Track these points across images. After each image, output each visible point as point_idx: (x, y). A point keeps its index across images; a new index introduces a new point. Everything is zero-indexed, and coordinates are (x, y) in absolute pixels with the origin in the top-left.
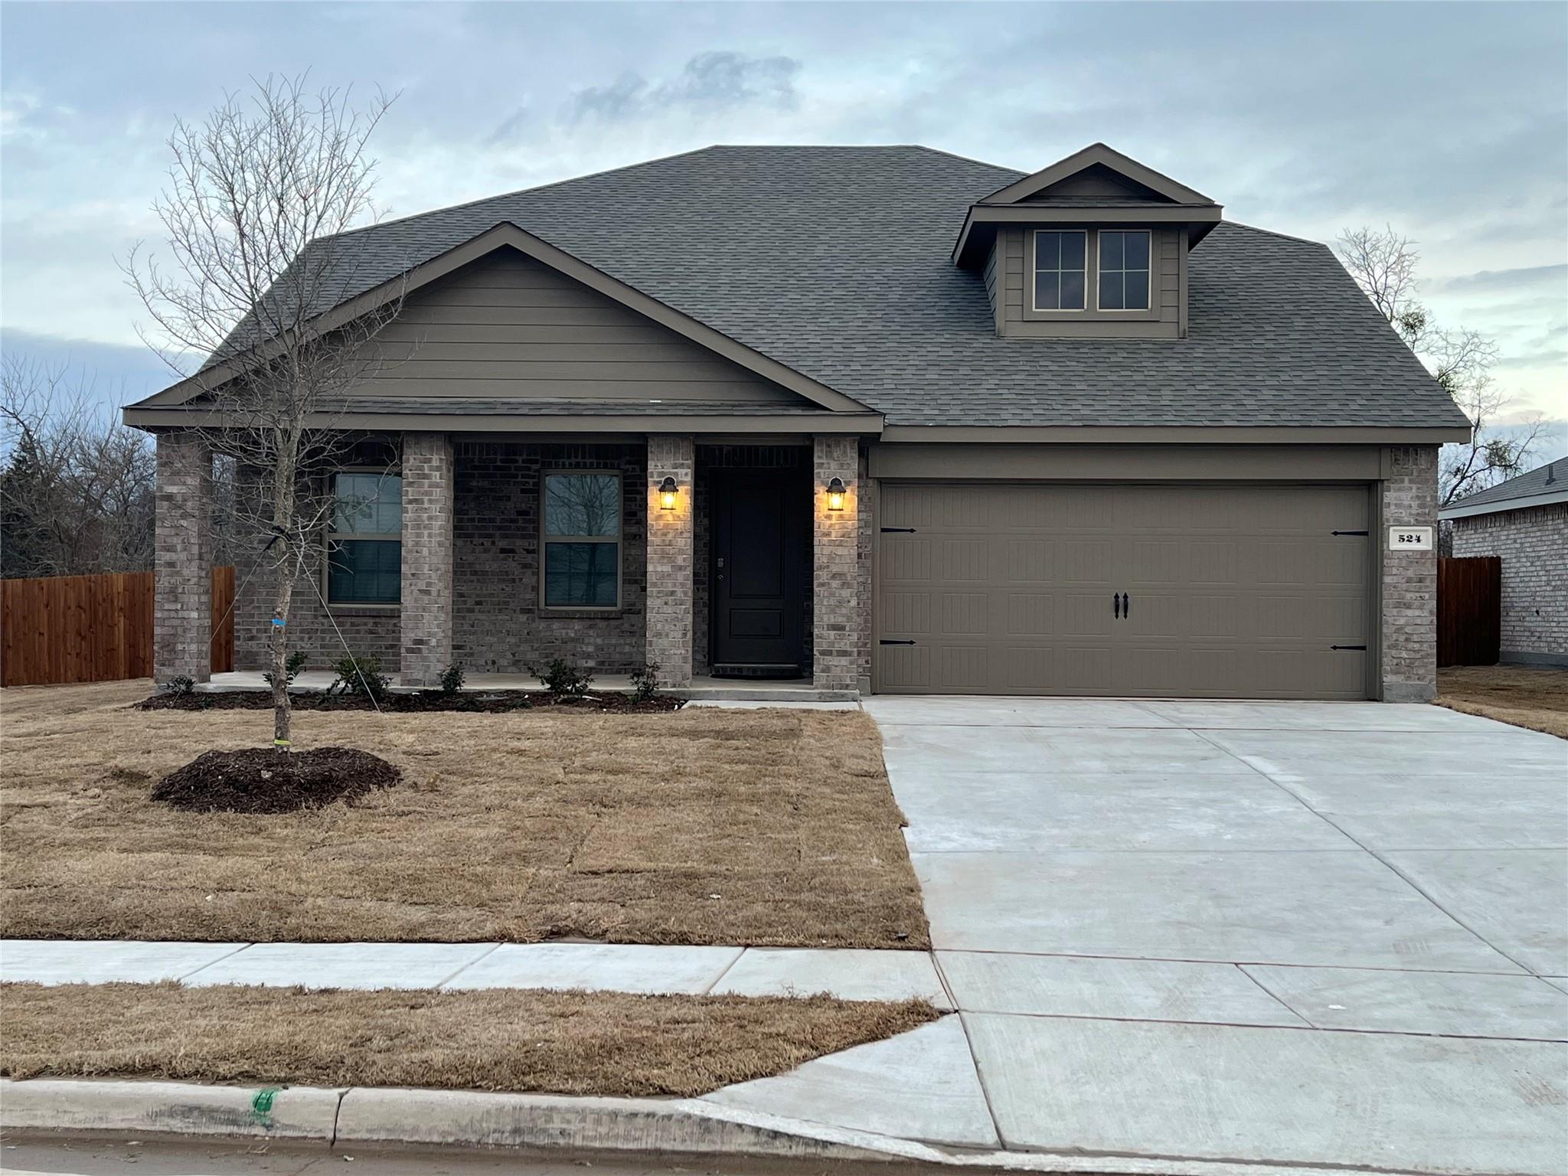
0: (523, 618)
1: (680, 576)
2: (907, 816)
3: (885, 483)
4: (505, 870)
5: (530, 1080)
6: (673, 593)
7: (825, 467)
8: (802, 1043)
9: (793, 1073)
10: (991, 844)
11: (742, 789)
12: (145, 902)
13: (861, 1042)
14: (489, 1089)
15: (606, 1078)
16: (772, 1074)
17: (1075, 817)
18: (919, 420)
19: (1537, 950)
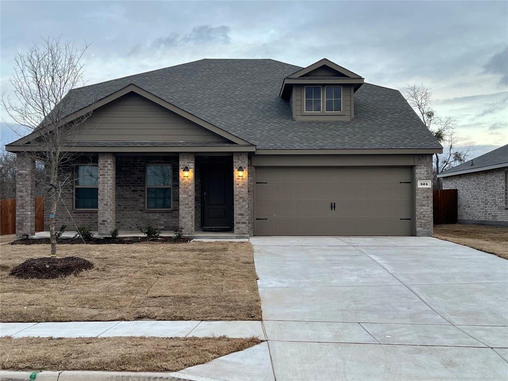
0: (140, 213)
1: (190, 198)
2: (259, 276)
3: (257, 168)
4: (125, 297)
5: (123, 367)
6: (188, 204)
7: (237, 163)
8: (214, 353)
9: (211, 362)
10: (285, 285)
11: (206, 268)
12: (4, 310)
13: (234, 352)
14: (109, 370)
15: (148, 366)
16: (203, 363)
17: (313, 276)
18: (268, 147)
19: (454, 317)
